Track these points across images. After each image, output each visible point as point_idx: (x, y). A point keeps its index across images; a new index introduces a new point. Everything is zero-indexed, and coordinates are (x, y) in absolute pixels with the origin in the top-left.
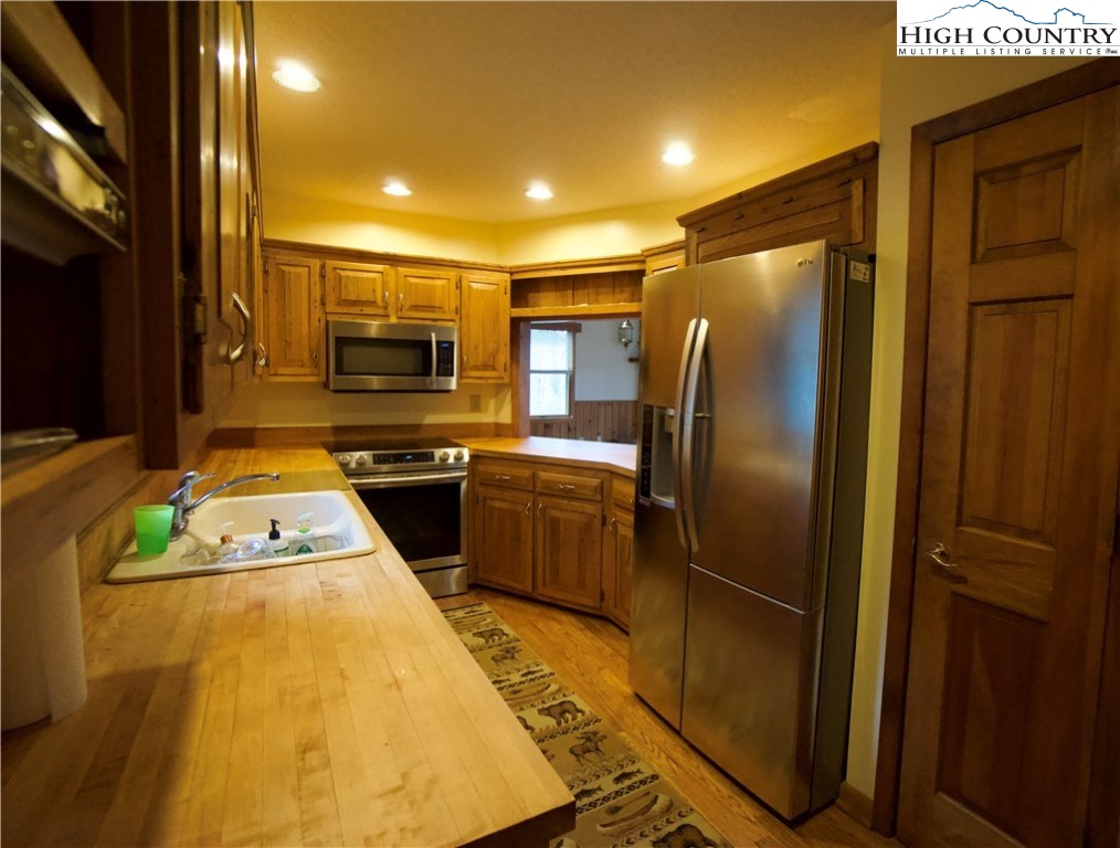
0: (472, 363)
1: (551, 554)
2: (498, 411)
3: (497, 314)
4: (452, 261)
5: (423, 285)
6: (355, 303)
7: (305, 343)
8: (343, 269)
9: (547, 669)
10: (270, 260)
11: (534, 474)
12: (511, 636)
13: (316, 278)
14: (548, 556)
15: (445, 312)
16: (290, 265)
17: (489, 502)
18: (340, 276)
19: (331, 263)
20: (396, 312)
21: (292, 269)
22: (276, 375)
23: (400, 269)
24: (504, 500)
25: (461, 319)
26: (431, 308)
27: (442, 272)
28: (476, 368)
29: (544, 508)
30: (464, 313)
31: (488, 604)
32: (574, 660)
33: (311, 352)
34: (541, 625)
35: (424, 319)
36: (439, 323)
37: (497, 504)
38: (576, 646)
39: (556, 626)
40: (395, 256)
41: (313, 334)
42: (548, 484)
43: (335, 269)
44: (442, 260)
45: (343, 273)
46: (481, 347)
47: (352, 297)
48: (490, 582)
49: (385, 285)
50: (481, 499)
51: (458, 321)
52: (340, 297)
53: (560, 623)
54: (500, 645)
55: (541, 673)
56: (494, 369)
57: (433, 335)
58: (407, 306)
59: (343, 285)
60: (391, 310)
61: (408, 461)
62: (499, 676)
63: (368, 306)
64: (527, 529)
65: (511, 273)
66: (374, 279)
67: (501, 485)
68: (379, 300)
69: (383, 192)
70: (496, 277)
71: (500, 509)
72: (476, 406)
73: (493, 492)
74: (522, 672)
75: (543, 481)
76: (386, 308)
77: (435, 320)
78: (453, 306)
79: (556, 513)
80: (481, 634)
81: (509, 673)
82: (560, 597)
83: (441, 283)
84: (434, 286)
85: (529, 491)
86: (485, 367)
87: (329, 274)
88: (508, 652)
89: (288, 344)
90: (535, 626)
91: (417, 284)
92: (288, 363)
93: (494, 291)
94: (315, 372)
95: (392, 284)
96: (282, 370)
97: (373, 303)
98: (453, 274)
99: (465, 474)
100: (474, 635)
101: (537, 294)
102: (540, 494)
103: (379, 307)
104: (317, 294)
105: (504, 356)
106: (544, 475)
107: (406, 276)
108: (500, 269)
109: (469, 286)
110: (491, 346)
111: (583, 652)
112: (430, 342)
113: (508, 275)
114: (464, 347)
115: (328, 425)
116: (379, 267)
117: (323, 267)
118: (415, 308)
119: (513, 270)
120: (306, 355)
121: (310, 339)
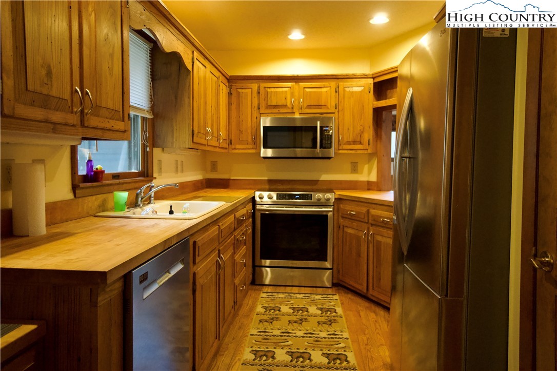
0: (345, 140)
1: (377, 267)
2: (369, 173)
3: (363, 106)
4: (332, 75)
5: (314, 92)
6: (276, 107)
7: (249, 131)
8: (269, 88)
9: (346, 335)
10: (233, 87)
11: (368, 210)
12: (338, 314)
13: (255, 94)
14: (375, 269)
15: (328, 108)
16: (242, 88)
17: (345, 229)
18: (268, 92)
19: (263, 85)
20: (299, 110)
21: (243, 91)
22: (235, 149)
23: (300, 84)
24: (353, 228)
25: (338, 111)
26: (319, 106)
27: (326, 83)
28: (349, 143)
29: (373, 234)
30: (340, 108)
31: (339, 295)
32: (368, 336)
33: (252, 136)
34: (362, 314)
35: (315, 113)
36: (325, 115)
37: (349, 231)
38: (376, 329)
39: (372, 315)
40: (298, 76)
41: (253, 126)
42: (376, 218)
43: (265, 88)
44: (326, 75)
45: (269, 90)
46: (352, 129)
47: (274, 103)
48: (345, 283)
49: (292, 95)
50: (341, 227)
51: (336, 113)
52: (267, 104)
53: (376, 315)
54: (328, 317)
55: (341, 336)
56: (361, 143)
57: (318, 122)
58: (305, 106)
59: (269, 96)
60: (295, 110)
61: (296, 199)
62: (314, 331)
63: (282, 108)
64: (364, 248)
65: (374, 78)
66: (286, 92)
67: (351, 218)
68: (289, 104)
69: (289, 39)
70: (363, 81)
71: (350, 233)
72: (355, 169)
73: (347, 223)
74: (329, 333)
75: (373, 216)
76: (293, 108)
77: (322, 114)
78: (333, 104)
79: (379, 238)
80: (321, 309)
81: (321, 331)
82: (382, 298)
83: (326, 91)
84: (321, 92)
85: (365, 222)
86: (354, 142)
87: (262, 91)
88: (330, 321)
89: (241, 132)
90: (359, 313)
91: (310, 92)
92: (241, 142)
93: (361, 92)
94: (254, 147)
95: (296, 94)
96: (238, 146)
97: (285, 106)
98: (333, 84)
99: (331, 209)
100: (317, 308)
101: (392, 90)
102: (372, 225)
103: (289, 108)
104: (256, 103)
105: (369, 134)
106: (374, 212)
107: (304, 88)
108: (365, 77)
109: (344, 90)
110: (359, 128)
111: (378, 333)
112: (316, 127)
113: (372, 79)
114: (340, 130)
115: (266, 179)
116: (289, 84)
117: (259, 87)
118: (309, 107)
119: (375, 76)
120: (250, 138)
121: (252, 129)
